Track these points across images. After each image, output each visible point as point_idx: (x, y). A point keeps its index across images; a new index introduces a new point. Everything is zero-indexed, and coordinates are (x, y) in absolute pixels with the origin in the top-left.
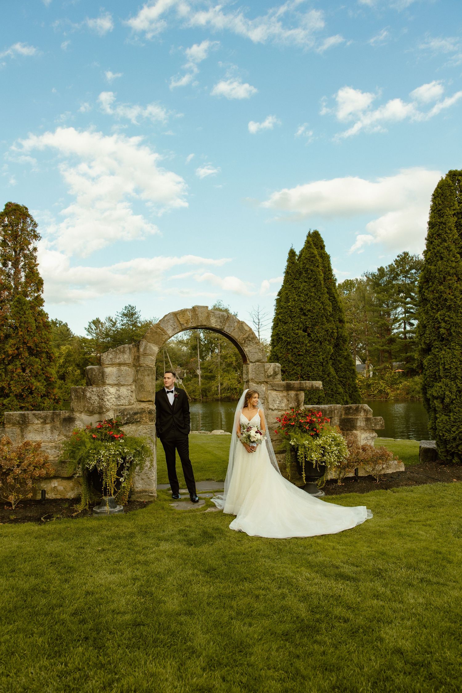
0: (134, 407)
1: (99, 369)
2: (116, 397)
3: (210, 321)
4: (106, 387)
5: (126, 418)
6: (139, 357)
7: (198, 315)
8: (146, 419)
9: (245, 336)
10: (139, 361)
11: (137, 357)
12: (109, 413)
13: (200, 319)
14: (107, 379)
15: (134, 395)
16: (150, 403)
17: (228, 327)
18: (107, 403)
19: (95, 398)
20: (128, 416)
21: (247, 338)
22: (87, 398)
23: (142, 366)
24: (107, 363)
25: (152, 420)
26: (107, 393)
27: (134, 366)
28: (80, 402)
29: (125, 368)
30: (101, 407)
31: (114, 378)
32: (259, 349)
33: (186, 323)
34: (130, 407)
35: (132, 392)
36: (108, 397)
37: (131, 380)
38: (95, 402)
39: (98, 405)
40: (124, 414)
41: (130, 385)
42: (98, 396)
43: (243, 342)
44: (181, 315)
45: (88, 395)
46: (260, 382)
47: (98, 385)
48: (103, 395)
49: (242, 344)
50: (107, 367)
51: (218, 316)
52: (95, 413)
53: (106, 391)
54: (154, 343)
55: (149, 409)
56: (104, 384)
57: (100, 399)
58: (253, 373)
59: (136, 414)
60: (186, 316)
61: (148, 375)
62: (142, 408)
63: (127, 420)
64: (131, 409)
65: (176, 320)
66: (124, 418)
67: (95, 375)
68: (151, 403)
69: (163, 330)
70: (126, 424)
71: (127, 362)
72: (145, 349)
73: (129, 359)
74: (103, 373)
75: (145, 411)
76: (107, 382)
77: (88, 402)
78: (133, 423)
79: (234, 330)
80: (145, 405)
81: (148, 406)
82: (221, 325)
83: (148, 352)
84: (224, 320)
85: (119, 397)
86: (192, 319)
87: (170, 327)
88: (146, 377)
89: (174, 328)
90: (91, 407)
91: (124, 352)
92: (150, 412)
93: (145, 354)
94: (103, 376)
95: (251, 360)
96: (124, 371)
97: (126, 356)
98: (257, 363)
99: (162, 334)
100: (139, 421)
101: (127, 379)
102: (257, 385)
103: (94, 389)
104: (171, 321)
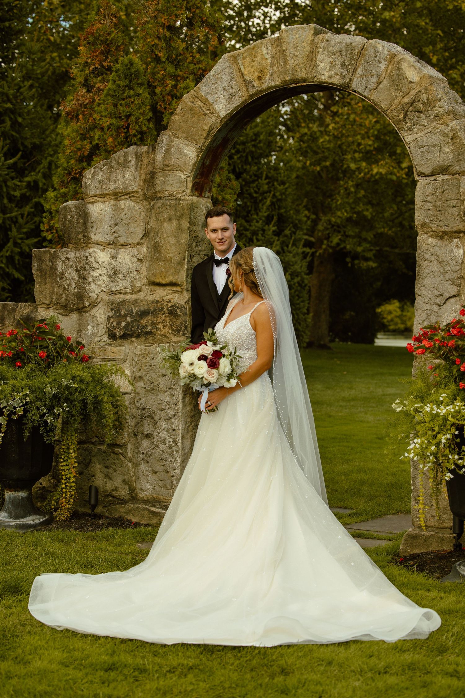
0: (142, 297)
1: (78, 208)
2: (110, 272)
3: (315, 66)
4: (91, 250)
5: (123, 324)
6: (153, 174)
7: (287, 54)
8: (165, 327)
9: (406, 100)
10: (154, 185)
11: (149, 176)
12: (95, 309)
13: (292, 63)
14: (94, 230)
15: (144, 268)
16: (175, 289)
17: (362, 77)
18: (93, 286)
19: (71, 274)
20: (129, 319)
21: (412, 104)
22: (57, 276)
23: (159, 198)
24: (92, 193)
25: (178, 331)
26: (94, 263)
27: (146, 197)
28: (45, 284)
29: (128, 203)
30: (80, 297)
31: (107, 229)
32: (445, 135)
33: (259, 78)
34: (134, 297)
35: (140, 260)
36: (95, 274)
37: (139, 231)
38: (70, 285)
39: (76, 291)
40: (120, 315)
41: (138, 244)
42: (77, 270)
43: (401, 117)
44: (248, 59)
45: (60, 267)
46: (445, 233)
47: (78, 246)
48: (85, 269)
49: (397, 122)
50: (93, 203)
51: (337, 48)
52: (72, 311)
53: (91, 259)
54: (186, 138)
55: (170, 304)
56: (88, 242)
57: (79, 278)
58: (428, 205)
59: (144, 313)
60: (258, 60)
61: (170, 220)
62: (158, 302)
63: (126, 327)
64: (135, 302)
65: (236, 73)
66: (119, 323)
67: (70, 222)
68: (178, 289)
69: (206, 102)
70: (124, 337)
71: (130, 189)
72: (167, 154)
73: (135, 181)
74: (85, 216)
75: (162, 309)
76: (93, 238)
77: (57, 283)
78: (138, 336)
79: (379, 83)
80: (165, 293)
81: (170, 297)
82: (344, 72)
83: (173, 161)
84: (352, 59)
85: (115, 273)
86: (272, 65)
87: (220, 92)
88: (165, 225)
89: (232, 95)
90: (64, 296)
91: (125, 165)
92: (173, 312)
93: (167, 168)
94: (85, 222)
95: (420, 169)
96: (126, 210)
97: (128, 175)
98: (441, 177)
99: (205, 115)
100: (150, 333)
101: (131, 230)
102: (439, 243)
103: (71, 255)
104: (225, 78)
